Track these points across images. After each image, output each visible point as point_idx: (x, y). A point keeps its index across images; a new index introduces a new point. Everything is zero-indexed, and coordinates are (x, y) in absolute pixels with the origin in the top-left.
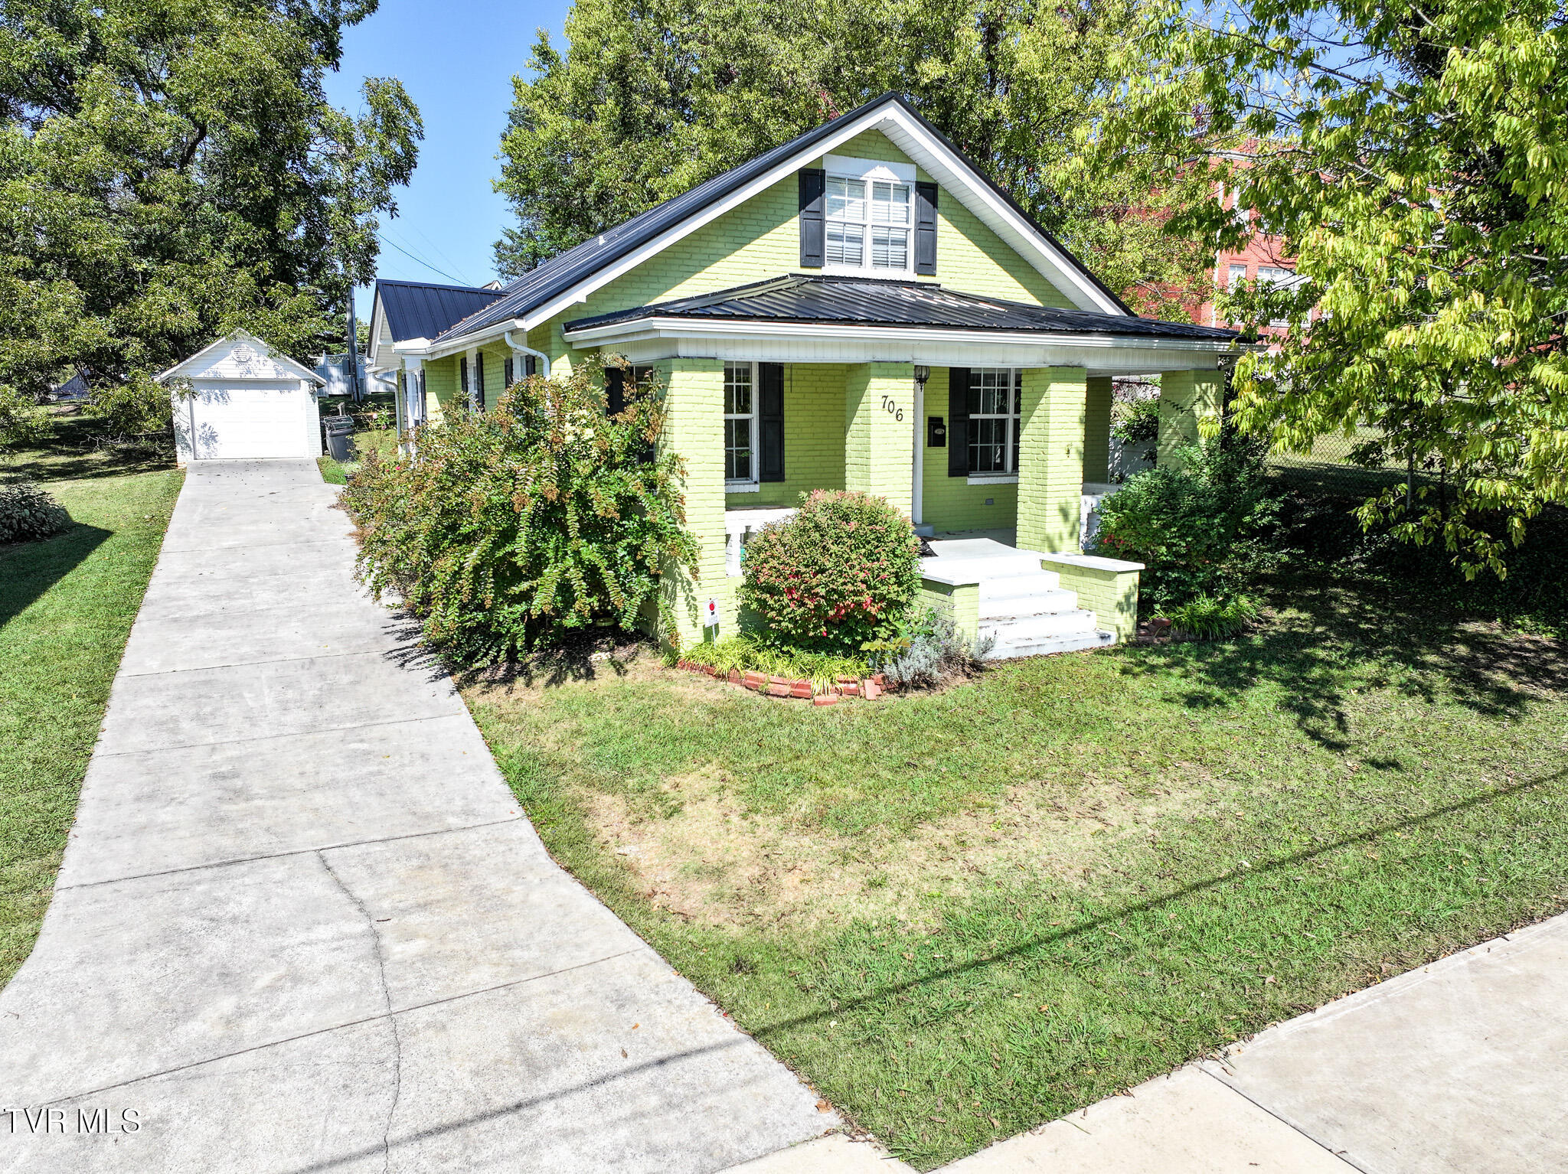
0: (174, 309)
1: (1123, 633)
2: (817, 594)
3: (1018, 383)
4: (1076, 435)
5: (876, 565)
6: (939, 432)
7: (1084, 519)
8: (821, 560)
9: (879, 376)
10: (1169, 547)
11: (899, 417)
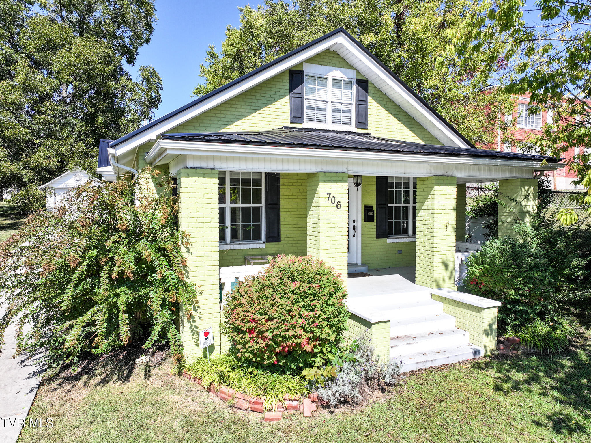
0: (48, 158)
1: (488, 349)
2: (266, 337)
3: (415, 187)
4: (452, 218)
5: (312, 314)
6: (370, 213)
7: (457, 268)
8: (271, 311)
9: (325, 181)
10: (516, 290)
11: (338, 206)
